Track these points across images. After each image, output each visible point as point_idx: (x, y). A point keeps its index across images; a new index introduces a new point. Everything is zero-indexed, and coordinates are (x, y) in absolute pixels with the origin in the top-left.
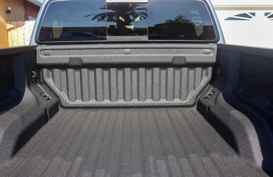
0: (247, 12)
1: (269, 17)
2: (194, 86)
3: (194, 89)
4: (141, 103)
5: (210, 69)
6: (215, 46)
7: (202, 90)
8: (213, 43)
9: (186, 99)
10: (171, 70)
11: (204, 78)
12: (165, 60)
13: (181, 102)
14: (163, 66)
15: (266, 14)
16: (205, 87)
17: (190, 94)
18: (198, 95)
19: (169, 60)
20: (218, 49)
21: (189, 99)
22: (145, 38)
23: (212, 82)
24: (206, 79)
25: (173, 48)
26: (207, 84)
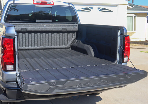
0: (88, 7)
1: (100, 10)
2: (70, 40)
3: (70, 41)
4: (50, 47)
5: (76, 33)
6: (77, 25)
7: (73, 41)
8: (76, 23)
9: (67, 45)
10: (61, 34)
11: (73, 37)
12: (59, 30)
13: (65, 46)
14: (58, 32)
15: (98, 8)
16: (74, 40)
17: (68, 43)
18: (71, 44)
19: (61, 30)
20: (78, 26)
21: (68, 45)
22: (51, 21)
23: (76, 38)
24: (74, 37)
25: (62, 25)
26: (75, 39)
